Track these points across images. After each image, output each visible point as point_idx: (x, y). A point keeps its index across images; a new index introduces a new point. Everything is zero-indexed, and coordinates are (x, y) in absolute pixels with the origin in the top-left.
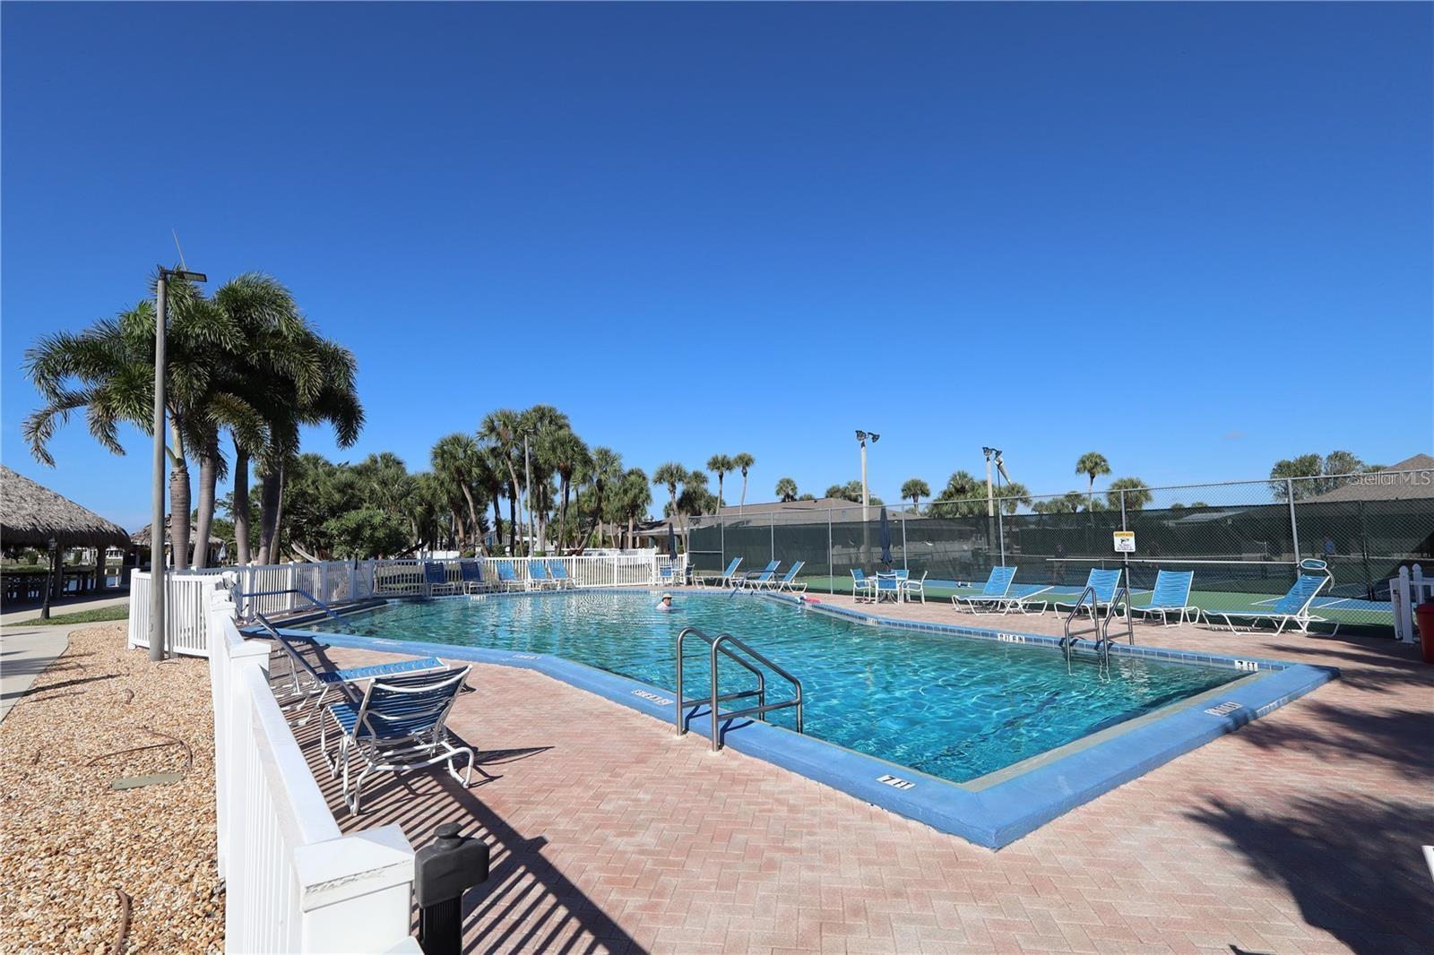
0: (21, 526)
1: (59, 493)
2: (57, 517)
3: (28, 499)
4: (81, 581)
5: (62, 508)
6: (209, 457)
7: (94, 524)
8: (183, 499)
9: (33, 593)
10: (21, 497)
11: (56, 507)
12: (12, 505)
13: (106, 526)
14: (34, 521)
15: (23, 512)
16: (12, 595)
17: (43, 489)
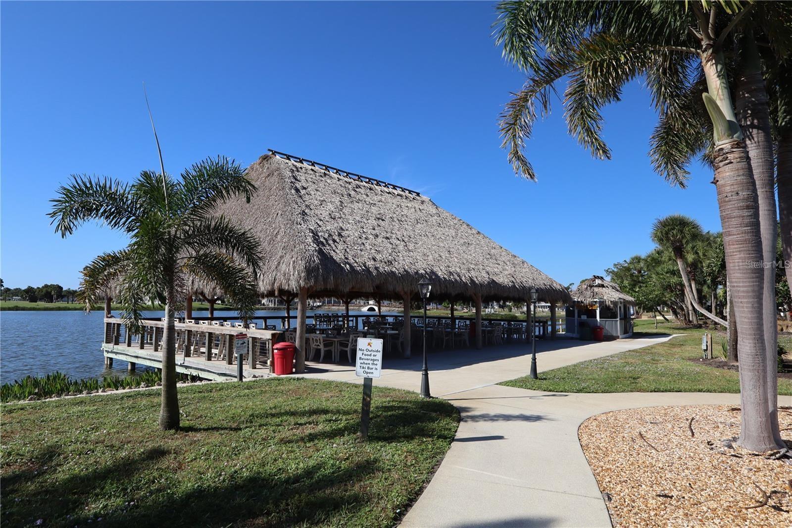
0: (506, 283)
1: (524, 260)
2: (526, 278)
3: (508, 263)
4: (541, 328)
5: (528, 270)
6: (758, 128)
7: (548, 283)
8: (747, 199)
9: (515, 335)
10: (504, 262)
11: (524, 270)
12: (500, 267)
13: (555, 285)
14: (513, 279)
15: (506, 272)
16: (504, 336)
17: (515, 256)
